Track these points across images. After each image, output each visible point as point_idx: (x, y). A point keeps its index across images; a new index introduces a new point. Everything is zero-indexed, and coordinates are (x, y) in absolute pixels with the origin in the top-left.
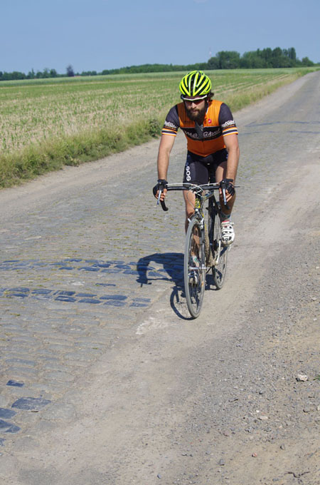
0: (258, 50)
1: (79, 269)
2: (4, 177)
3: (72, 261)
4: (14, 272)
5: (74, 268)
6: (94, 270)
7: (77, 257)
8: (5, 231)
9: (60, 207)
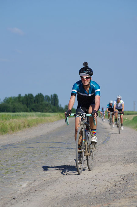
0: (20, 95)
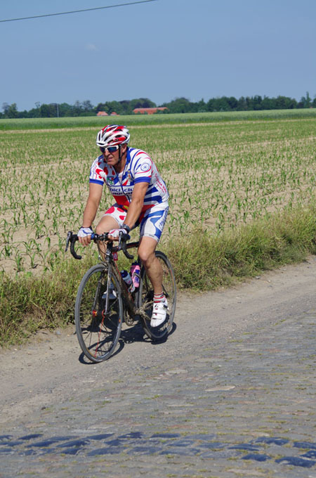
1: (278, 461)
2: (203, 272)
3: (270, 442)
4: (162, 459)
5: (270, 458)
6: (305, 464)
7: (281, 435)
8: (178, 371)
9: (285, 330)
